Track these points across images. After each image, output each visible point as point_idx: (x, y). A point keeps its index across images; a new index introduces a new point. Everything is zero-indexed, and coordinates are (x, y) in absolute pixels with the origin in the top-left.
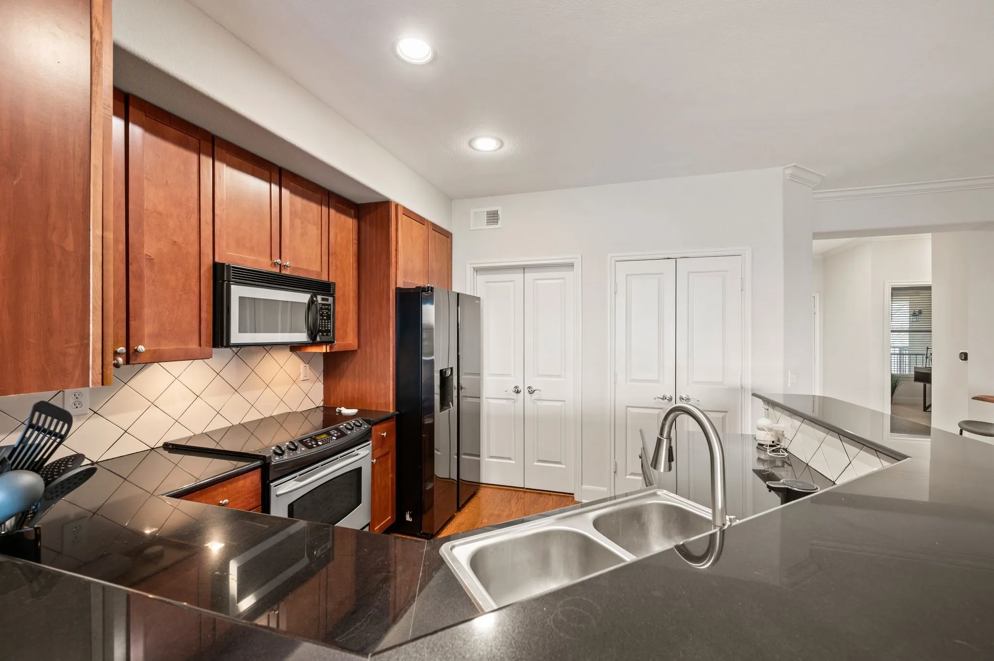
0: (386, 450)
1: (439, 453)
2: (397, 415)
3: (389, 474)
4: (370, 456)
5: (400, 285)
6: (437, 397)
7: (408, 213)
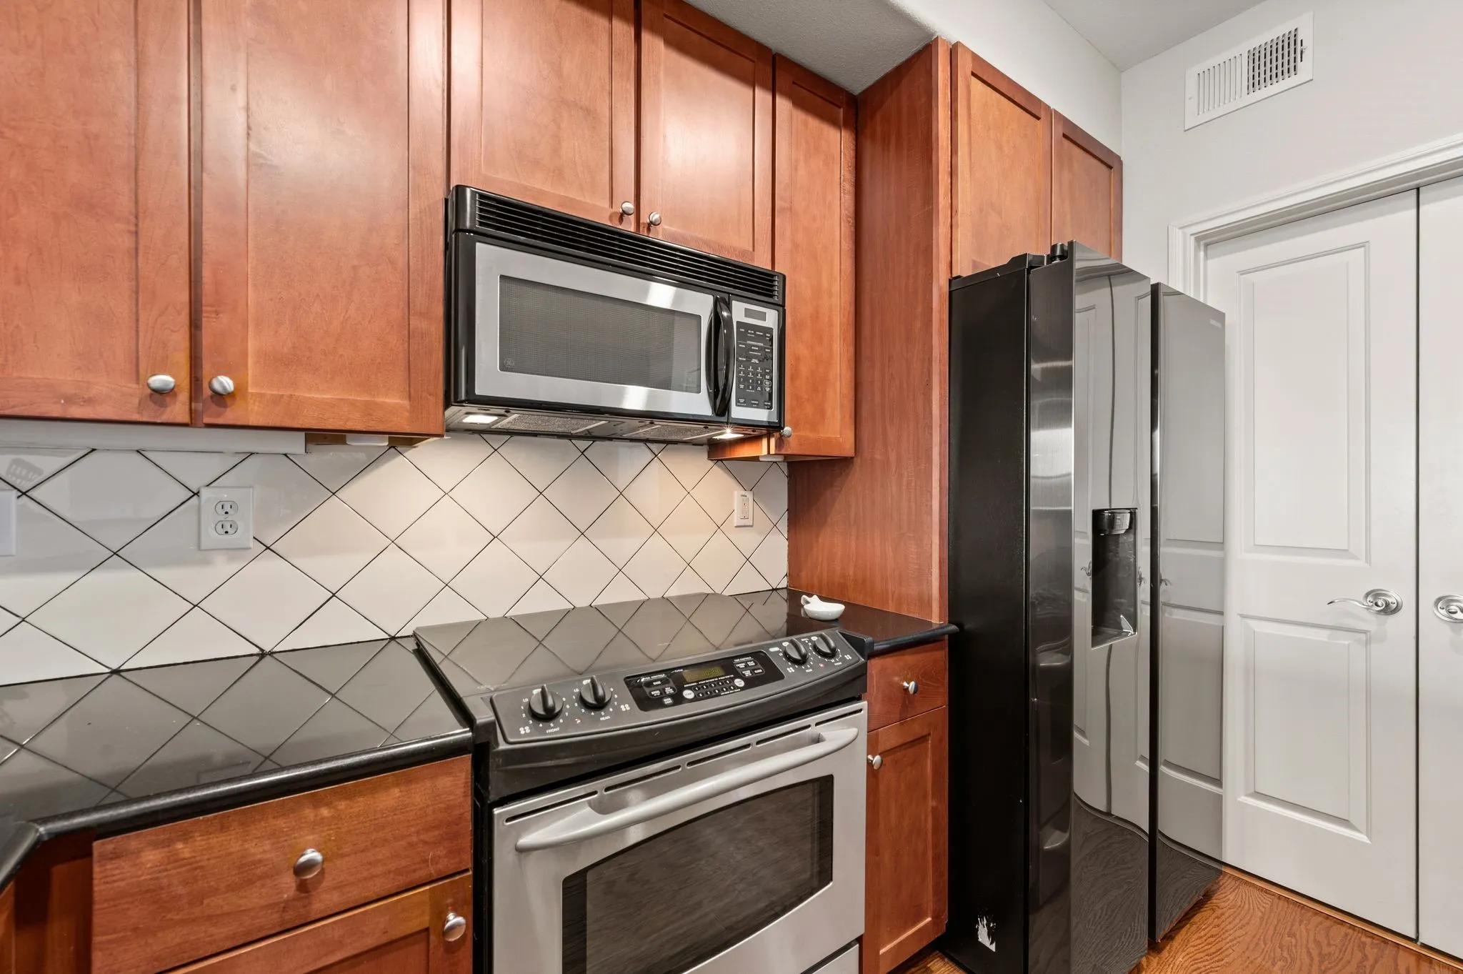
0: (917, 729)
1: (1086, 742)
2: (952, 635)
3: (925, 797)
4: (862, 744)
5: (964, 269)
6: (1082, 601)
7: (987, 75)
